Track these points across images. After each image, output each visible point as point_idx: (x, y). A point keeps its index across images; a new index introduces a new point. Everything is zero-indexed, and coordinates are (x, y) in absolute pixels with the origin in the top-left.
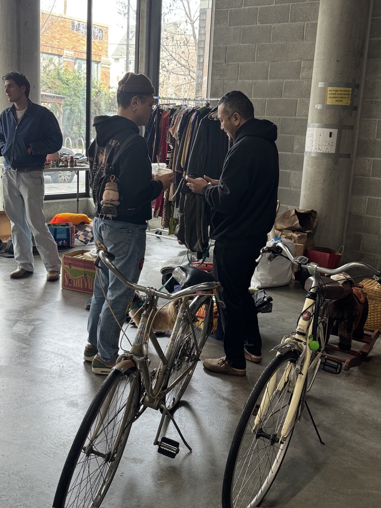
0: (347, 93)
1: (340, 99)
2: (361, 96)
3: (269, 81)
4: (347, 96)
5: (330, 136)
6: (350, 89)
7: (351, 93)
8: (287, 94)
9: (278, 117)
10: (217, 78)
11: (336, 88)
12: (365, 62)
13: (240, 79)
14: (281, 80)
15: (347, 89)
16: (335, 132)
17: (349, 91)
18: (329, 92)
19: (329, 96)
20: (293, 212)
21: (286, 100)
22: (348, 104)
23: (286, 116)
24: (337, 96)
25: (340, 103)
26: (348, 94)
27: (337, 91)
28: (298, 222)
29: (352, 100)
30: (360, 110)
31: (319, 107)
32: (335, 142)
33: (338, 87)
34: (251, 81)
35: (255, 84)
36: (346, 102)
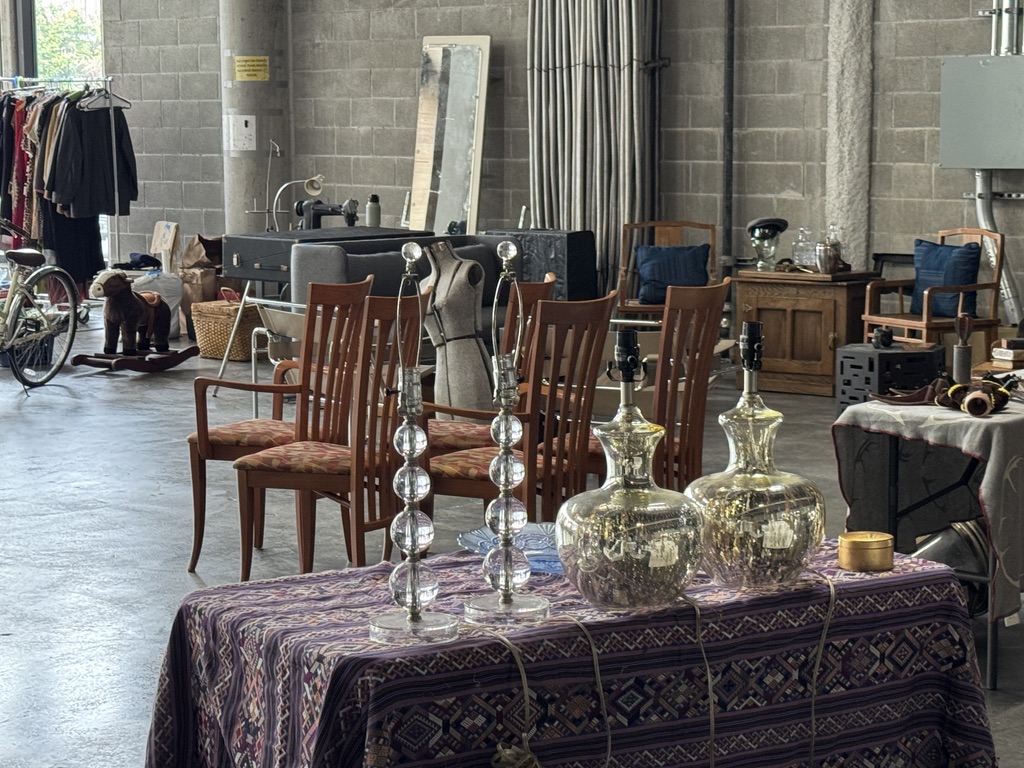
0: (261, 63)
1: (253, 73)
2: (291, 65)
3: (181, 47)
4: (263, 68)
5: (246, 126)
6: (267, 58)
7: (268, 63)
8: (204, 66)
9: (197, 101)
10: (111, 44)
11: (245, 58)
12: (290, 17)
13: (143, 44)
14: (195, 46)
15: (262, 58)
16: (252, 119)
17: (265, 60)
18: (237, 64)
19: (237, 69)
20: (197, 240)
21: (203, 75)
22: (267, 79)
23: (206, 98)
24: (248, 68)
25: (254, 79)
26: (265, 65)
27: (246, 61)
28: (204, 252)
29: (272, 73)
30: (291, 85)
31: (230, 85)
32: (254, 134)
33: (247, 55)
34: (157, 47)
35: (163, 51)
36: (263, 76)
